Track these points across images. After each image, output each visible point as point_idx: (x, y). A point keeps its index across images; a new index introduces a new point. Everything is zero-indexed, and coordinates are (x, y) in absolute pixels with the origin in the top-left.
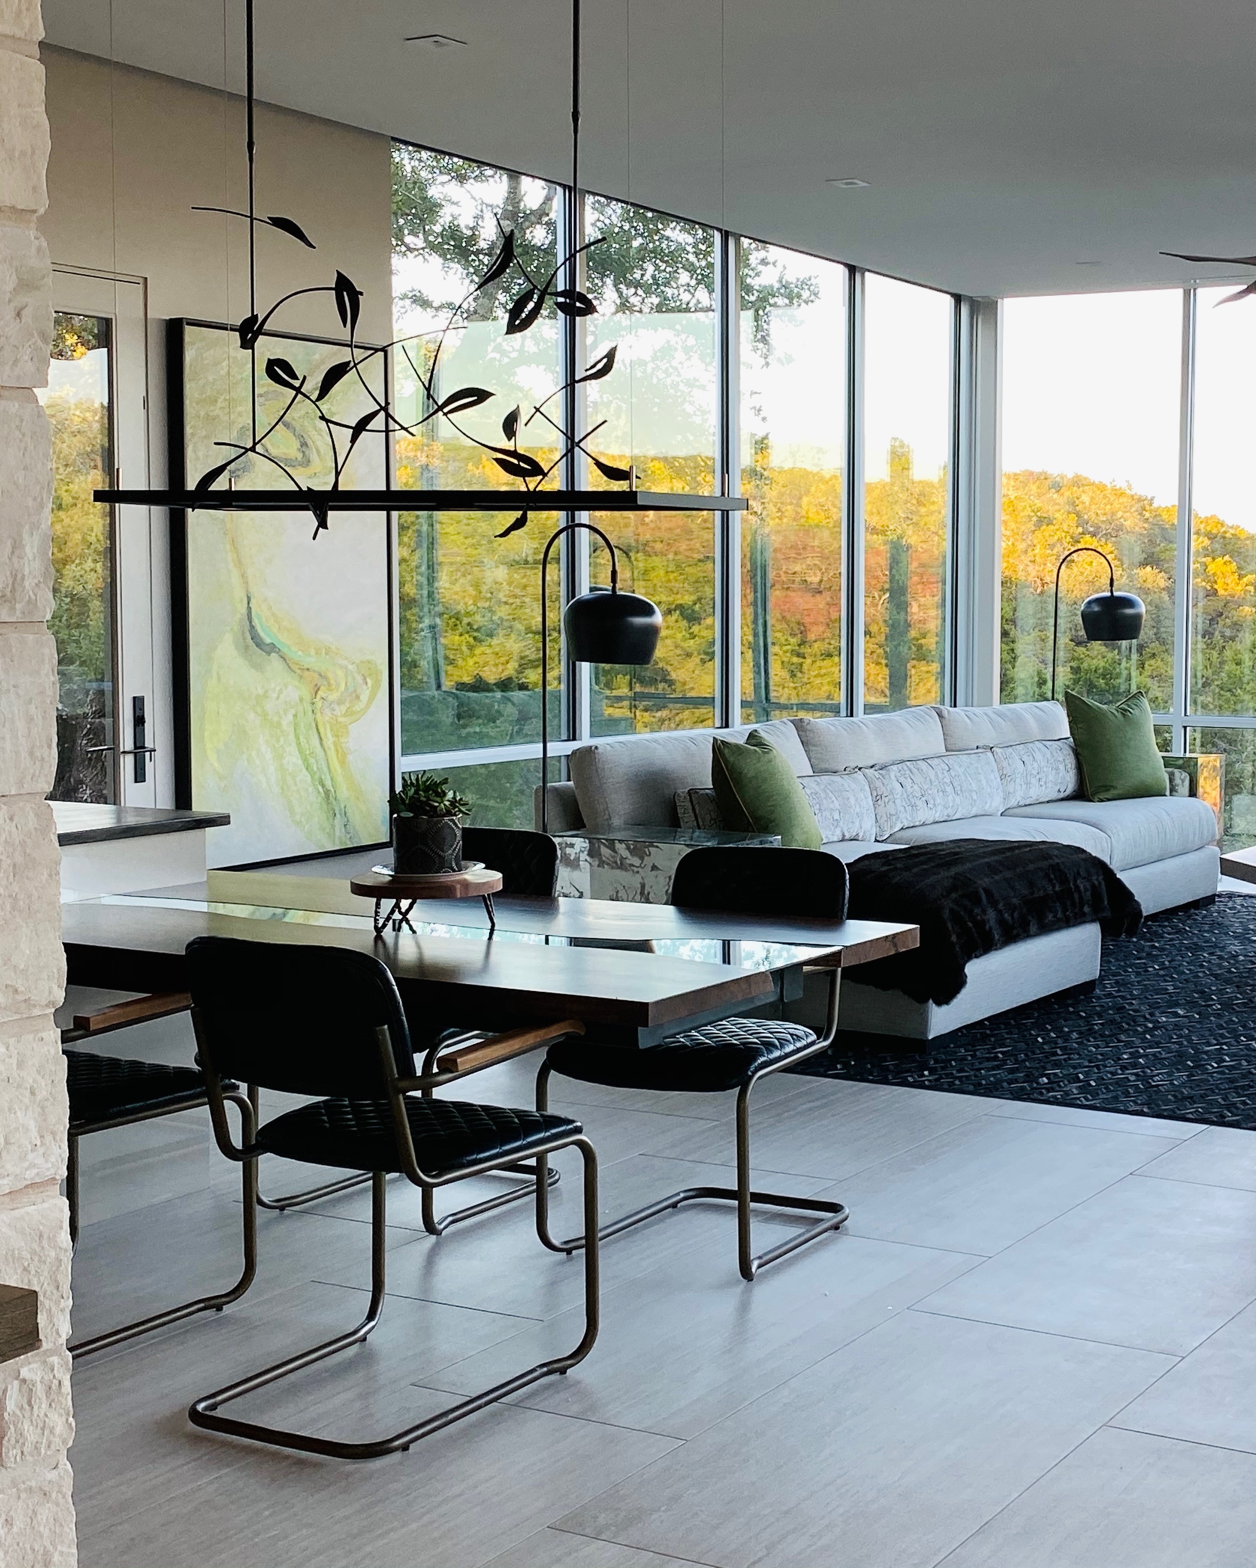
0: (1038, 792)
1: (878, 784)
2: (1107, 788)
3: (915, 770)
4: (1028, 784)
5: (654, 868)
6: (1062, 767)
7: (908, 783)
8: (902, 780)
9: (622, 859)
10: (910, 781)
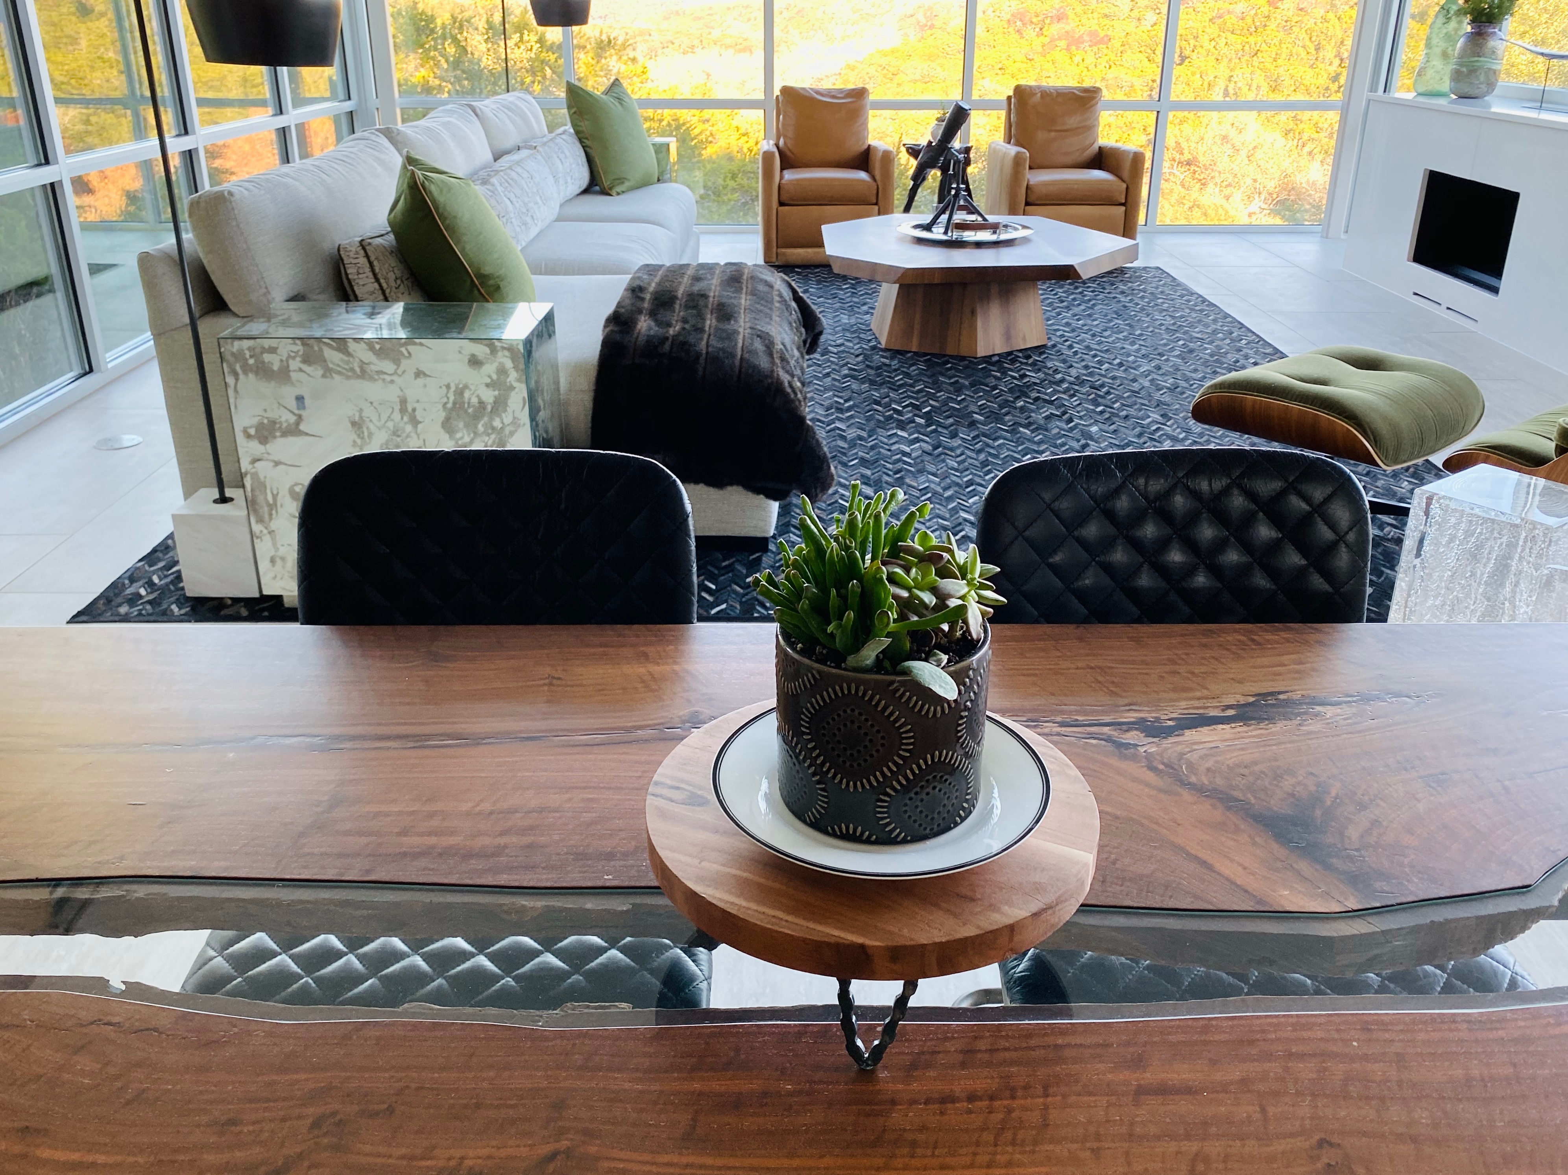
0: (571, 190)
2: (621, 181)
5: (419, 374)
6: (580, 162)
7: (513, 198)
8: (508, 195)
9: (363, 364)
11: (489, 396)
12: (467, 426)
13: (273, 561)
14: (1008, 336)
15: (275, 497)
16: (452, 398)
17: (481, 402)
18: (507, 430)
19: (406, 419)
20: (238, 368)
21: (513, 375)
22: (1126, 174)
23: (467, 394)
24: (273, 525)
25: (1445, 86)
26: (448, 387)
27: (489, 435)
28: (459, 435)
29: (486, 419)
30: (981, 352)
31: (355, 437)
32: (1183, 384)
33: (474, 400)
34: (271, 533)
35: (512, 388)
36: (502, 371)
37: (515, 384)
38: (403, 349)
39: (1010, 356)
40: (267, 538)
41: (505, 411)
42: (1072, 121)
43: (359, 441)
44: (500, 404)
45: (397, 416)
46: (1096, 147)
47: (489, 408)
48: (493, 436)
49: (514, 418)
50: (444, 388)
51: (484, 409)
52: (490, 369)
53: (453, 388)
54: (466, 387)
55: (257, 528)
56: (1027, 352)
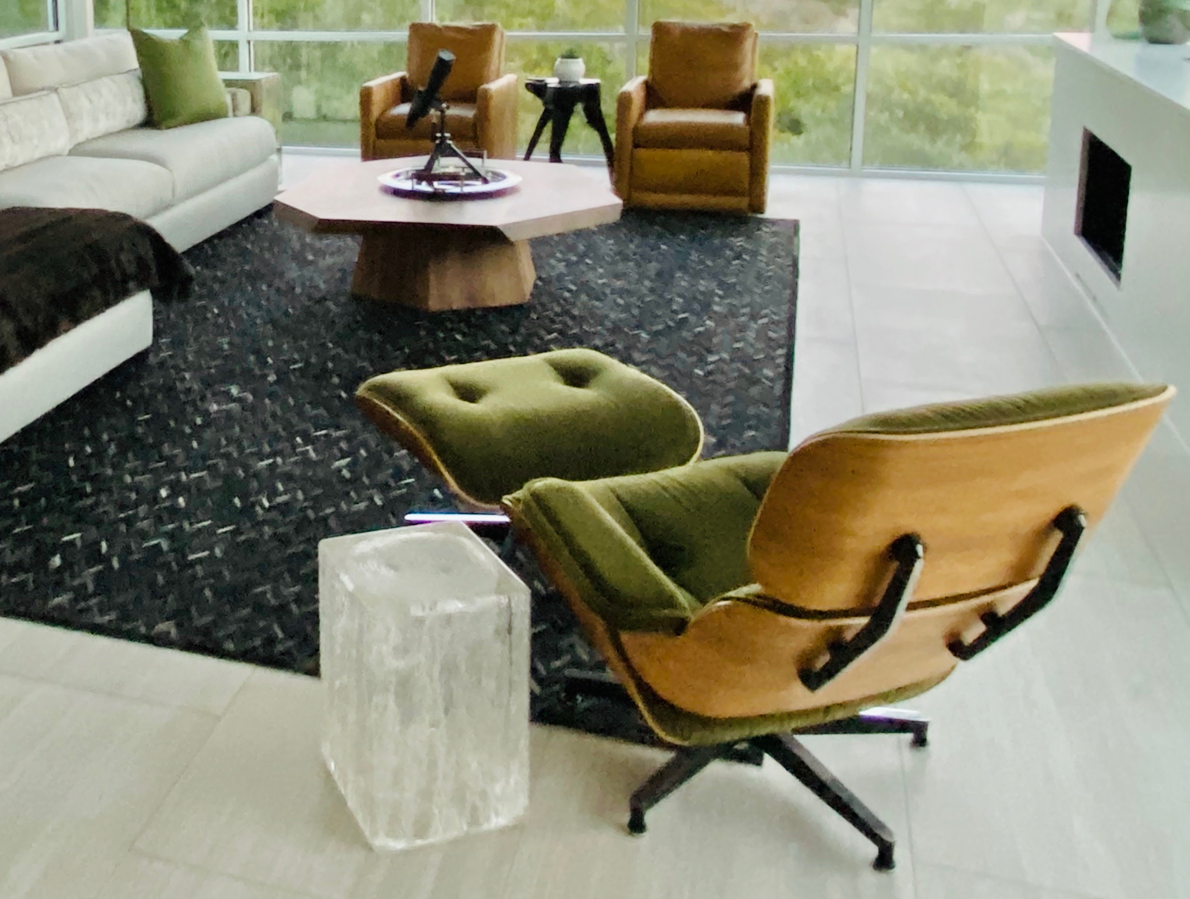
0: (106, 125)
2: (174, 116)
4: (96, 119)
6: (129, 99)
22: (756, 118)
39: (461, 316)
42: (715, 60)
46: (740, 85)
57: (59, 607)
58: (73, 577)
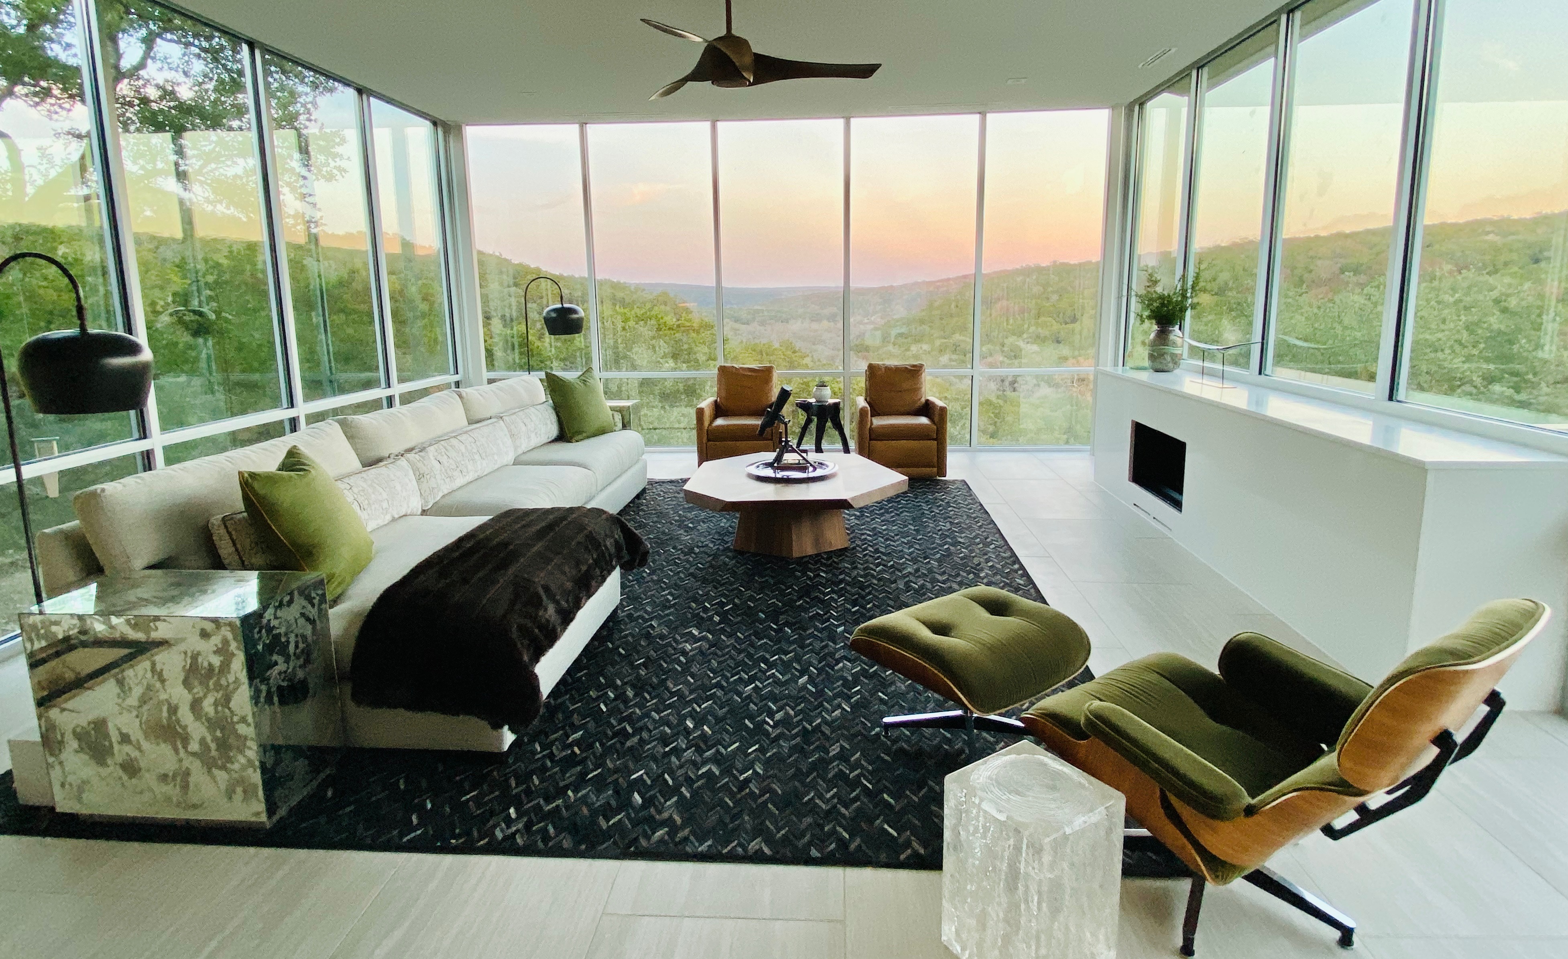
0: (536, 441)
1: (420, 465)
2: (579, 432)
3: (449, 448)
4: (529, 437)
6: (549, 422)
7: (444, 459)
8: (439, 458)
10: (446, 457)
11: (216, 661)
12: (201, 683)
13: (63, 785)
14: (817, 542)
15: (63, 735)
16: (189, 661)
17: (210, 664)
18: (231, 687)
19: (156, 677)
20: (33, 635)
21: (233, 646)
22: (936, 419)
23: (200, 660)
24: (63, 756)
25: (1146, 363)
26: (185, 653)
27: (217, 691)
28: (195, 690)
29: (215, 679)
30: (796, 554)
31: (119, 691)
32: (929, 585)
33: (206, 664)
34: (61, 763)
35: (233, 655)
36: (225, 642)
37: (236, 652)
38: (152, 624)
39: (817, 558)
40: (57, 767)
41: (229, 672)
42: (906, 385)
43: (122, 695)
44: (225, 667)
45: (149, 675)
46: (923, 400)
47: (217, 670)
48: (221, 692)
49: (236, 678)
50: (183, 655)
51: (213, 670)
52: (216, 640)
53: (189, 654)
54: (199, 654)
55: (51, 760)
56: (830, 554)
57: (661, 841)
58: (660, 812)
